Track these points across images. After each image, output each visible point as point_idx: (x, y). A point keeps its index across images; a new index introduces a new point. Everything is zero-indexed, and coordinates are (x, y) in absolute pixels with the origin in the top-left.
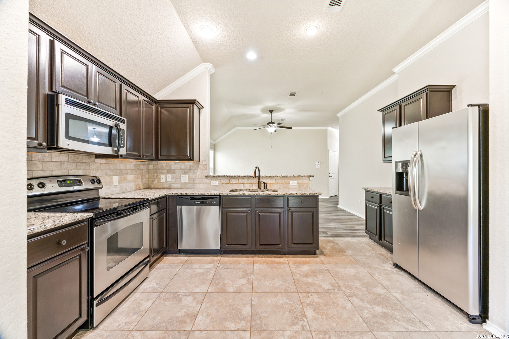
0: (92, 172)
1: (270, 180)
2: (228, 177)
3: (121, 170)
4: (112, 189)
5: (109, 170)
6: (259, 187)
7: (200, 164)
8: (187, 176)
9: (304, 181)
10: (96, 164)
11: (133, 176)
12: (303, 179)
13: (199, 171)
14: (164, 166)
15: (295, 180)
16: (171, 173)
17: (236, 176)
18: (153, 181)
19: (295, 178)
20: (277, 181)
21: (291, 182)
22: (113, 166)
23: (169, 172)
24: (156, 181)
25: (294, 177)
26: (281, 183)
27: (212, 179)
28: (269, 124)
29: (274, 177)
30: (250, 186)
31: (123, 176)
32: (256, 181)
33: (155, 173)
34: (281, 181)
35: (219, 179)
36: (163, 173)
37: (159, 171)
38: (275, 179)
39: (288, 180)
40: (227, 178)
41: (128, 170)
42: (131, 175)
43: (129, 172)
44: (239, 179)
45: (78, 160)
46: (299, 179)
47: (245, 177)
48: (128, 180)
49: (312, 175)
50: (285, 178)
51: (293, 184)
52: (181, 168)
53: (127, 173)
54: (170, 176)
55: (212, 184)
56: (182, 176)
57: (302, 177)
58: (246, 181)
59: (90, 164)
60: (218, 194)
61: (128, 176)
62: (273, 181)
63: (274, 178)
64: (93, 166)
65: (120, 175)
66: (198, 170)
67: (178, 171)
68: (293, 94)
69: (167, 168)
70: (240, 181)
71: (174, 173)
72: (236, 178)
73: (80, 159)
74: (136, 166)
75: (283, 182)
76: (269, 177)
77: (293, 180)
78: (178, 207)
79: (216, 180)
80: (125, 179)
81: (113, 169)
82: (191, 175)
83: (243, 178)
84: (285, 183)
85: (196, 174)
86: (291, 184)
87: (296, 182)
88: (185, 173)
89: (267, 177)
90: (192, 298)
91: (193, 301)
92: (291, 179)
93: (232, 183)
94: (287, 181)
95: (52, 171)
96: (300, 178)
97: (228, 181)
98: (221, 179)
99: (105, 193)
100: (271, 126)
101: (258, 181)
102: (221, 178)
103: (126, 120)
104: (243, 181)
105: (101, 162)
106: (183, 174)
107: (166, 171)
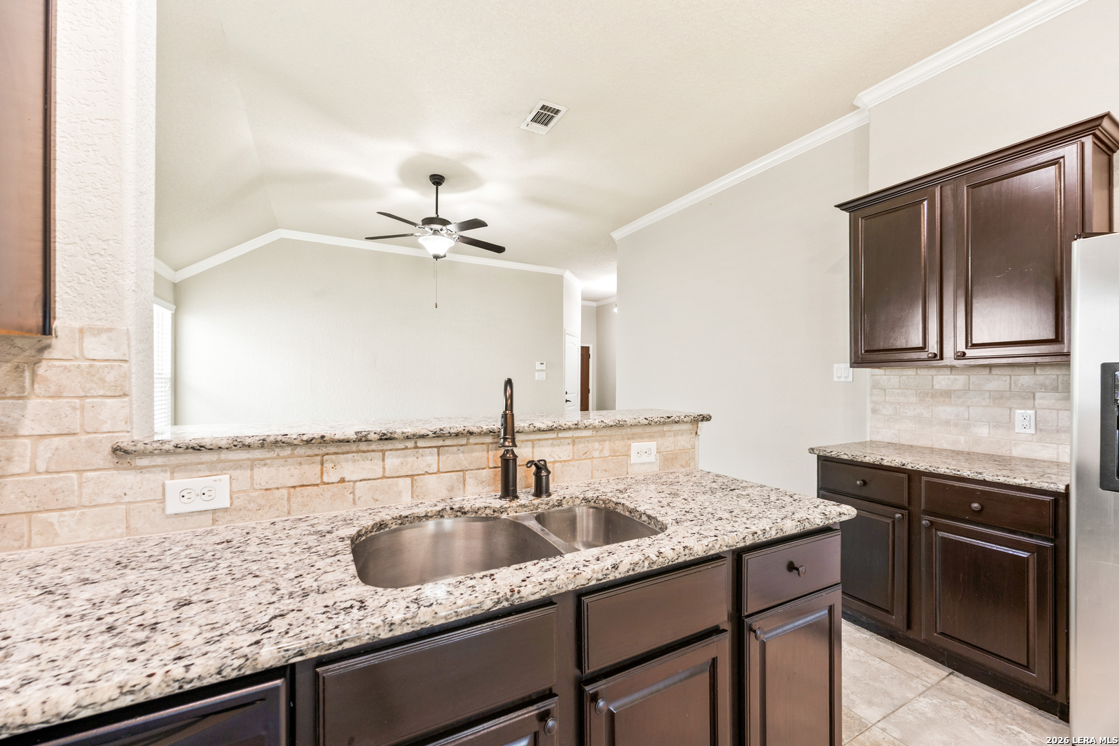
1: (552, 445)
2: (309, 442)
6: (509, 491)
7: (54, 353)
9: (679, 438)
12: (675, 435)
15: (650, 437)
17: (372, 436)
19: (648, 429)
20: (581, 447)
21: (636, 446)
25: (649, 425)
26: (596, 454)
27: (173, 470)
34: (597, 445)
35: (238, 465)
38: (574, 441)
39: (623, 439)
40: (301, 451)
44: (383, 452)
46: (665, 434)
47: (423, 437)
50: (614, 431)
51: (645, 459)
55: (174, 505)
57: (677, 422)
58: (428, 460)
63: (569, 434)
66: (33, 404)
68: (545, 116)
70: (393, 462)
72: (363, 446)
75: (606, 453)
76: (551, 430)
77: (641, 437)
79: (213, 469)
83: (410, 444)
84: (614, 453)
86: (634, 459)
87: (652, 445)
92: (633, 437)
93: (342, 480)
94: (619, 445)
96: (666, 428)
97: (310, 472)
98: (252, 464)
100: (435, 232)
101: (505, 459)
102: (257, 454)
104: (410, 459)
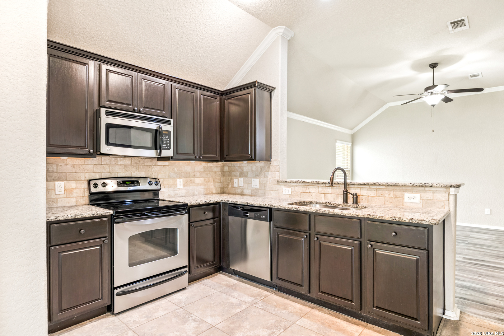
0: (154, 174)
1: (367, 190)
2: (303, 182)
3: (187, 172)
4: (176, 191)
5: (173, 172)
6: (346, 201)
7: (271, 164)
8: (258, 180)
9: (435, 194)
10: (159, 167)
11: (202, 179)
12: (434, 192)
13: (270, 175)
14: (237, 167)
15: (417, 192)
16: (243, 176)
17: (314, 182)
18: (228, 185)
19: (415, 188)
20: (380, 192)
21: (407, 195)
22: (177, 168)
23: (242, 174)
24: (230, 186)
25: (413, 186)
26: (387, 196)
27: (285, 186)
28: (427, 89)
29: (372, 185)
30: (334, 199)
31: (189, 179)
32: (341, 190)
33: (229, 176)
34: (387, 192)
35: (293, 186)
36: (236, 176)
37: (233, 173)
38: (377, 190)
39: (400, 191)
40: (303, 184)
41: (196, 173)
42: (199, 177)
43: (197, 174)
44: (318, 186)
45: (140, 163)
46: (425, 192)
48: (195, 183)
49: (454, 183)
50: (396, 188)
51: (412, 201)
52: (252, 170)
53: (194, 176)
54: (242, 179)
55: (284, 193)
56: (253, 179)
57: (431, 186)
59: (152, 166)
60: (267, 206)
61: (195, 178)
62: (372, 193)
63: (375, 187)
64: (155, 169)
65: (185, 177)
66: (269, 172)
67: (249, 174)
69: (240, 170)
70: (320, 189)
71: (245, 176)
72: (312, 184)
73: (142, 162)
74: (205, 168)
75: (392, 195)
76: (365, 184)
77: (412, 192)
78: (230, 217)
79: (290, 186)
80: (192, 182)
81: (177, 171)
82: (262, 179)
83: (324, 185)
84: (396, 197)
85: (267, 177)
86: (406, 200)
87: (417, 196)
88: (257, 176)
89: (360, 184)
90: (196, 326)
91: (194, 329)
92: (406, 191)
93: (310, 192)
94: (398, 193)
95: (117, 173)
96: (427, 189)
97: (304, 189)
98: (295, 186)
99: (168, 195)
100: (432, 93)
101: (344, 192)
102: (295, 184)
103: (172, 121)
104: (324, 189)
105: (163, 165)
106: (254, 177)
107: (238, 174)
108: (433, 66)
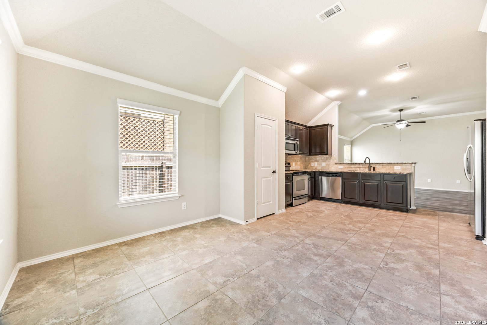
1: (379, 166)
3: (296, 160)
4: (293, 167)
6: (369, 169)
7: (332, 157)
8: (325, 163)
9: (407, 166)
10: (288, 157)
11: (299, 163)
12: (406, 165)
13: (331, 161)
14: (313, 158)
15: (399, 166)
16: (317, 162)
18: (308, 166)
19: (399, 164)
20: (384, 166)
23: (316, 161)
24: (309, 166)
25: (398, 164)
27: (339, 165)
29: (381, 164)
30: (364, 169)
32: (368, 166)
33: (309, 162)
34: (387, 166)
35: (343, 165)
36: (312, 162)
37: (311, 161)
38: (383, 165)
40: (348, 164)
43: (298, 161)
46: (403, 165)
47: (360, 163)
49: (414, 162)
50: (391, 164)
51: (398, 169)
52: (322, 159)
54: (316, 163)
55: (339, 168)
56: (322, 163)
57: (405, 163)
58: (361, 166)
60: (340, 171)
62: (381, 167)
65: (295, 162)
66: (331, 160)
67: (320, 160)
68: (414, 98)
69: (315, 159)
70: (357, 166)
71: (318, 162)
74: (301, 158)
75: (389, 167)
76: (378, 163)
77: (397, 165)
78: (320, 177)
79: (342, 165)
80: (297, 164)
81: (293, 159)
82: (327, 163)
84: (391, 168)
85: (330, 162)
86: (395, 168)
88: (324, 162)
89: (376, 164)
92: (395, 165)
93: (352, 167)
94: (392, 166)
97: (349, 166)
98: (344, 165)
100: (400, 123)
101: (369, 166)
103: (299, 140)
104: (359, 166)
105: (290, 157)
106: (323, 162)
107: (314, 161)
108: (401, 110)
